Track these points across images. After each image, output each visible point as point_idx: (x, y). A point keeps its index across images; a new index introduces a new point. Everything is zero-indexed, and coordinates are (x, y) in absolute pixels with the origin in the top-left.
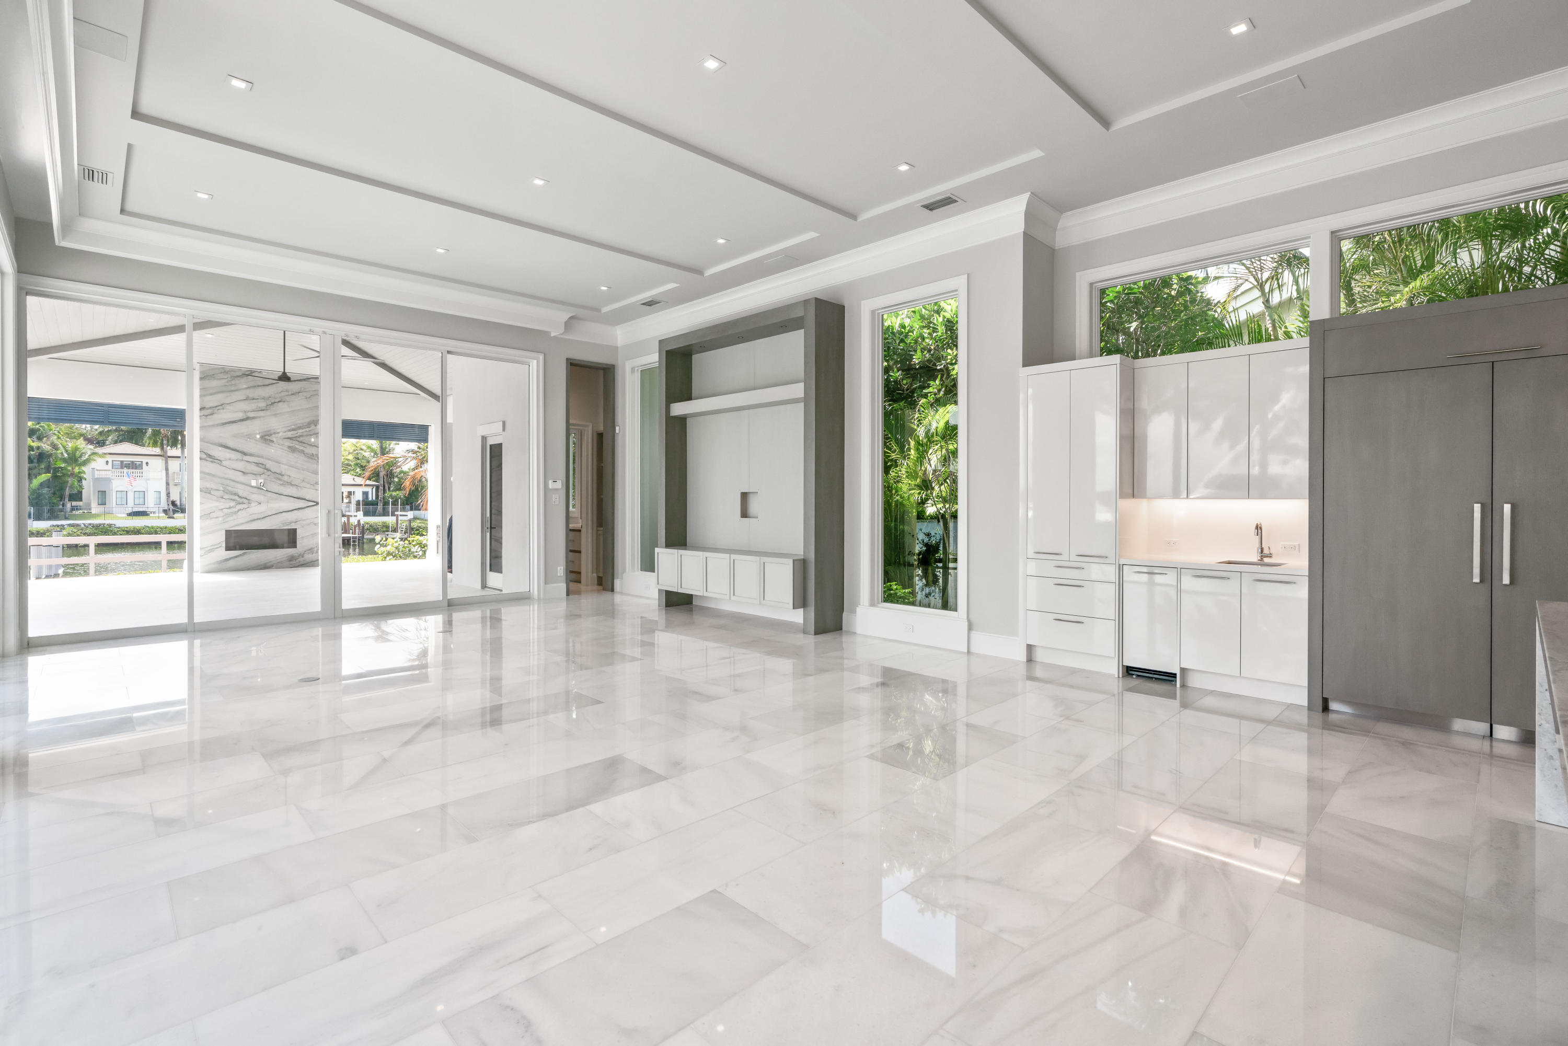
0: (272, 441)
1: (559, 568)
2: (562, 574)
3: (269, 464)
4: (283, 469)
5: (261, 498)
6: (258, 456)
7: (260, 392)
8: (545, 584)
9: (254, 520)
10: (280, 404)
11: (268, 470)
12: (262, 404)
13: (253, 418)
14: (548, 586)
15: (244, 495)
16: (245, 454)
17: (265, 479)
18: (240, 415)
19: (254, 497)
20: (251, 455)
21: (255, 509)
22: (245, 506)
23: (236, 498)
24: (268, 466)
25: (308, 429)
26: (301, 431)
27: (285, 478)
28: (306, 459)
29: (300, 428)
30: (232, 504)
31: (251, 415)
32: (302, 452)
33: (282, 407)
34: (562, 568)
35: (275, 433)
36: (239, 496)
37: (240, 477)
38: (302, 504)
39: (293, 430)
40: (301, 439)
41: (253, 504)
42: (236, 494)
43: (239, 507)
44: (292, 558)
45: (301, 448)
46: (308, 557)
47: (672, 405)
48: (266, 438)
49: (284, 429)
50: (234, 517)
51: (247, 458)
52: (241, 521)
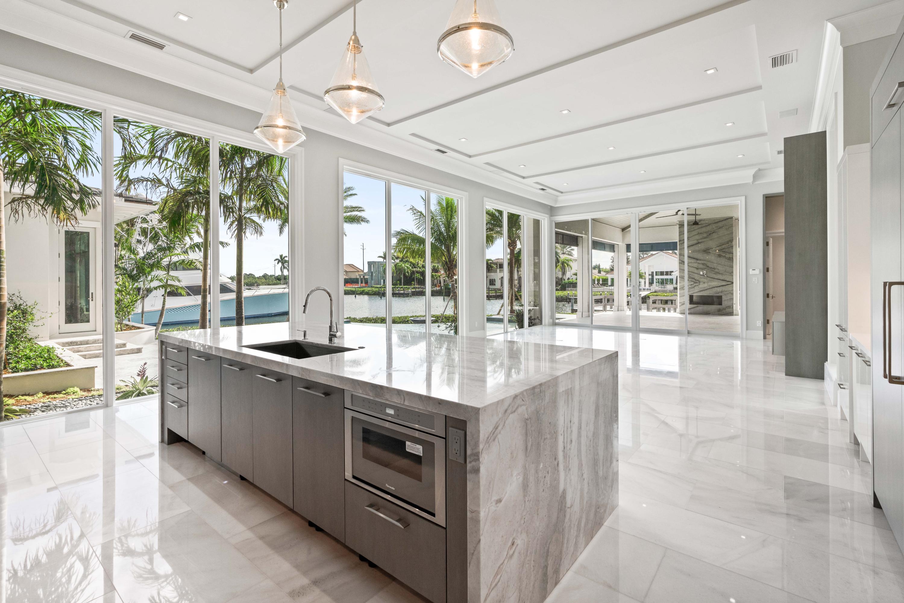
0: (710, 253)
1: (758, 322)
2: (761, 326)
3: (709, 264)
4: (715, 265)
5: (705, 280)
6: (703, 260)
7: (704, 230)
8: (747, 330)
9: (702, 291)
10: (714, 234)
11: (708, 267)
12: (705, 235)
13: (701, 242)
15: (697, 279)
16: (697, 259)
17: (706, 271)
18: (695, 242)
19: (701, 280)
20: (700, 260)
21: (702, 286)
22: (698, 284)
23: (694, 280)
24: (708, 265)
25: (727, 245)
26: (724, 246)
27: (716, 270)
28: (727, 260)
29: (723, 244)
30: (692, 283)
31: (700, 241)
32: (725, 256)
33: (715, 236)
34: (760, 322)
35: (711, 249)
36: (695, 280)
37: (696, 271)
38: (724, 283)
39: (720, 246)
40: (724, 250)
41: (701, 283)
42: (693, 279)
43: (695, 285)
44: (719, 310)
45: (724, 255)
46: (728, 310)
48: (706, 251)
49: (715, 246)
50: (693, 289)
51: (698, 261)
52: (696, 291)
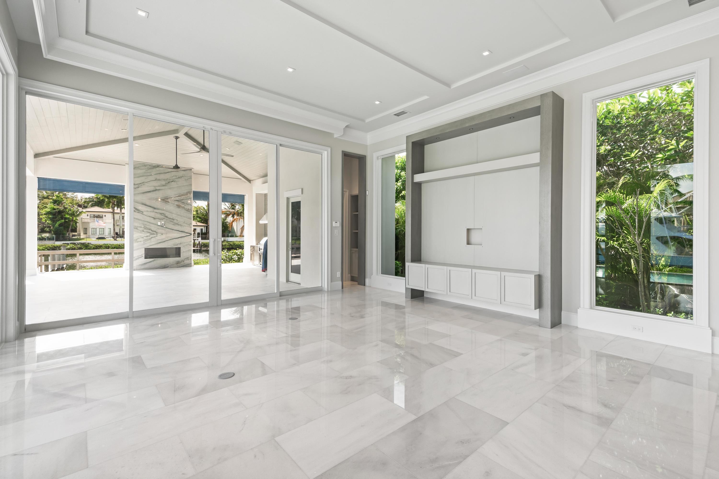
0: (169, 202)
2: (340, 276)
3: (167, 214)
4: (174, 216)
5: (163, 231)
6: (161, 210)
7: (162, 176)
9: (160, 243)
10: (173, 183)
11: (166, 217)
12: (164, 183)
13: (159, 190)
14: (332, 283)
15: (154, 230)
16: (155, 208)
17: (165, 222)
18: (152, 188)
19: (159, 231)
20: (158, 209)
21: (160, 237)
22: (155, 235)
23: (150, 231)
24: (166, 215)
25: (186, 196)
26: (183, 197)
27: (175, 221)
28: (186, 211)
29: (182, 195)
30: (148, 234)
31: (158, 188)
32: (184, 208)
33: (173, 184)
34: (340, 273)
35: (170, 198)
36: (151, 230)
37: (152, 221)
38: (183, 235)
39: (179, 196)
40: (183, 201)
41: (159, 235)
42: (150, 229)
43: (151, 236)
44: (178, 263)
45: (183, 206)
46: (187, 262)
47: (414, 175)
48: (165, 200)
49: (174, 196)
50: (149, 241)
51: (156, 211)
52: (153, 243)
